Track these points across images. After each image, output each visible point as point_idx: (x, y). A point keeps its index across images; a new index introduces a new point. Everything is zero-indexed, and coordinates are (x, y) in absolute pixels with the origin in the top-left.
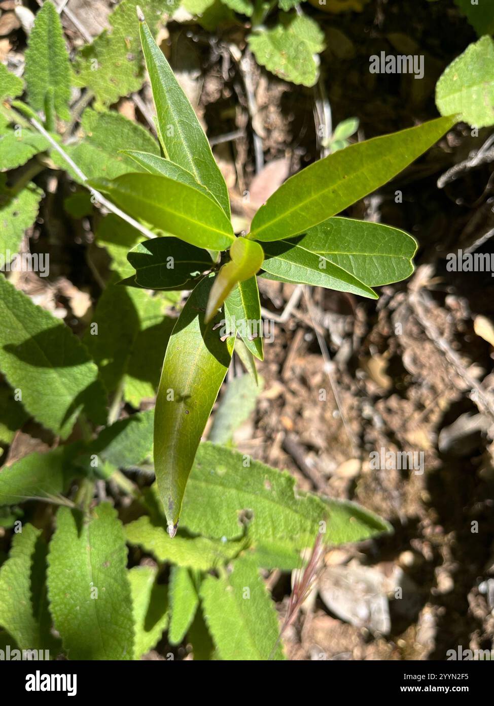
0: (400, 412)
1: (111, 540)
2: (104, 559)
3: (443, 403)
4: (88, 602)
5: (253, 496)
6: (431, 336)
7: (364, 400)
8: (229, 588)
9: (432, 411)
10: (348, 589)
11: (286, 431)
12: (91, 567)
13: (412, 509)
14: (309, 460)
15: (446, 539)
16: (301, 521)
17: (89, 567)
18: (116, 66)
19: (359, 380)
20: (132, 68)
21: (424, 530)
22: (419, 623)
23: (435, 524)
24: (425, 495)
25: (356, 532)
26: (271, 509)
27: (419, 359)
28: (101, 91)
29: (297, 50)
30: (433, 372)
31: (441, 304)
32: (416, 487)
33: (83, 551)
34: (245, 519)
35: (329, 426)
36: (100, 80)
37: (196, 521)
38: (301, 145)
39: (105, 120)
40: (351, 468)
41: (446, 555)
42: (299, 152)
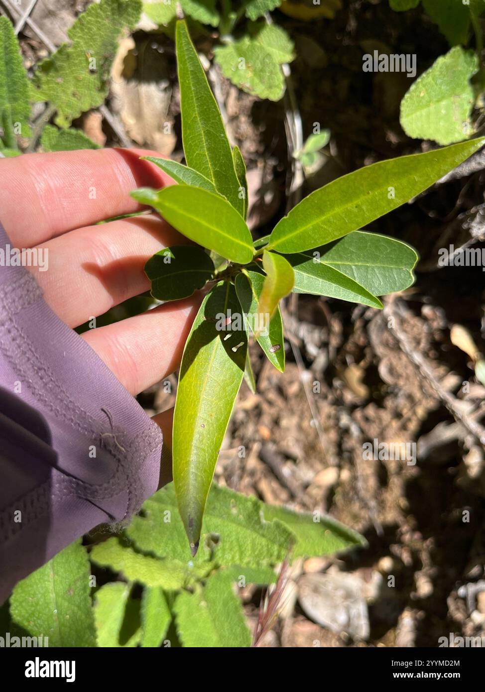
0: (377, 421)
1: (75, 568)
2: (67, 587)
3: (421, 412)
4: (52, 629)
5: (220, 520)
6: (405, 350)
7: (341, 410)
8: (203, 604)
9: (409, 420)
10: (327, 595)
11: (263, 442)
12: (54, 595)
13: (391, 516)
14: (286, 470)
15: (424, 545)
16: (268, 545)
17: (52, 594)
18: (77, 79)
19: (336, 389)
20: (94, 82)
21: (403, 536)
22: (398, 627)
23: (414, 530)
24: (403, 502)
25: (331, 544)
26: (238, 533)
27: (396, 369)
28: (63, 106)
29: (263, 63)
30: (409, 382)
31: (418, 313)
32: (394, 494)
33: (46, 578)
34: (212, 543)
35: (307, 435)
36: (62, 94)
37: (162, 545)
38: (274, 155)
39: (64, 137)
40: (329, 476)
41: (426, 560)
42: (272, 163)
